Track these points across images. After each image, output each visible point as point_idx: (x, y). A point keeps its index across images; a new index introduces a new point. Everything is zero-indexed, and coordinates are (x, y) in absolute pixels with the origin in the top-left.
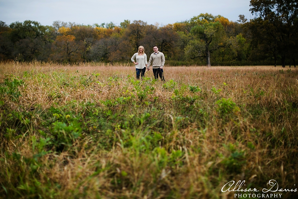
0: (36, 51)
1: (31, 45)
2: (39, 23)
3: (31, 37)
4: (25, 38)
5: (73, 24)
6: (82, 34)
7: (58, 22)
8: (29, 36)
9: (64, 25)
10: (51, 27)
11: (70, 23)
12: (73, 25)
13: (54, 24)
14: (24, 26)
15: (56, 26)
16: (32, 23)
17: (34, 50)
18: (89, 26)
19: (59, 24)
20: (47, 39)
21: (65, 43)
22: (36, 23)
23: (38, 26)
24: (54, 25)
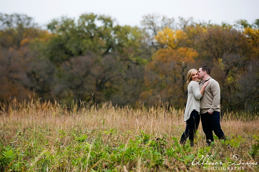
0: (107, 84)
1: (95, 71)
2: (115, 20)
3: (95, 51)
4: (80, 53)
5: (187, 22)
6: (214, 47)
7: (153, 18)
8: (90, 49)
9: (168, 23)
10: (136, 28)
11: (182, 19)
12: (189, 24)
13: (144, 21)
14: (79, 27)
15: (147, 26)
16: (99, 19)
17: (102, 83)
18: (224, 25)
19: (155, 22)
20: (131, 56)
21: (176, 65)
22: (107, 20)
23: (111, 25)
24: (144, 24)
